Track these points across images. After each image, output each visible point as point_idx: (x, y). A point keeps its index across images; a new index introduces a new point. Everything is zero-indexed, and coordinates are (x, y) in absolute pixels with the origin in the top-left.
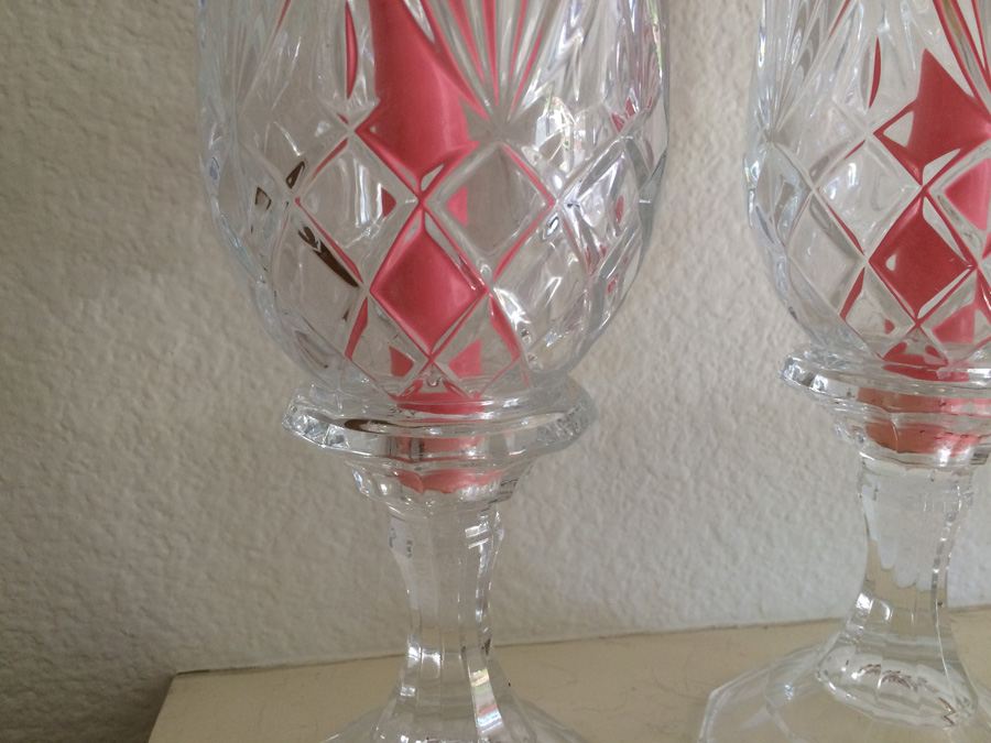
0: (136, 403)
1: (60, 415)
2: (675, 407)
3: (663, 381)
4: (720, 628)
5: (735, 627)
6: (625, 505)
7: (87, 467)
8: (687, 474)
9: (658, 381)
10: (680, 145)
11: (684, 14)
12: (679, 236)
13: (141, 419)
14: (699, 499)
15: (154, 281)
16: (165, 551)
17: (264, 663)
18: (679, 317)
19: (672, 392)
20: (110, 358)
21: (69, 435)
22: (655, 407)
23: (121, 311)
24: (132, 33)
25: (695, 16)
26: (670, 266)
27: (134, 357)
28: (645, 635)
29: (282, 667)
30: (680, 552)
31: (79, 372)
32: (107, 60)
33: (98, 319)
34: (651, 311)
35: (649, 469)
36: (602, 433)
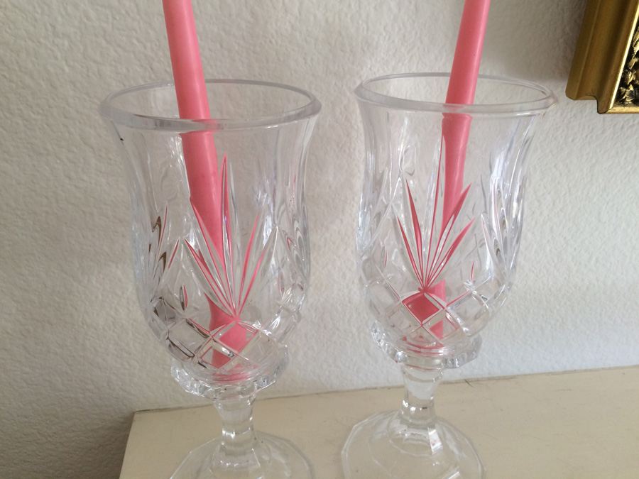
0: (112, 313)
1: (80, 319)
2: (349, 305)
3: (343, 295)
4: (370, 389)
5: (376, 388)
6: (327, 343)
7: (93, 338)
8: (354, 330)
9: (341, 295)
10: (349, 202)
11: (349, 150)
12: (349, 238)
13: (114, 319)
14: (360, 340)
15: (117, 267)
16: (127, 367)
17: (171, 407)
18: (350, 270)
19: (347, 299)
20: (100, 297)
21: (85, 327)
22: (340, 305)
23: (103, 279)
24: (101, 172)
25: (354, 150)
26: (346, 250)
27: (110, 296)
28: (337, 392)
29: (180, 408)
30: (352, 360)
31: (87, 303)
32: (91, 183)
33: (94, 282)
34: (337, 268)
35: (338, 329)
36: (316, 316)
